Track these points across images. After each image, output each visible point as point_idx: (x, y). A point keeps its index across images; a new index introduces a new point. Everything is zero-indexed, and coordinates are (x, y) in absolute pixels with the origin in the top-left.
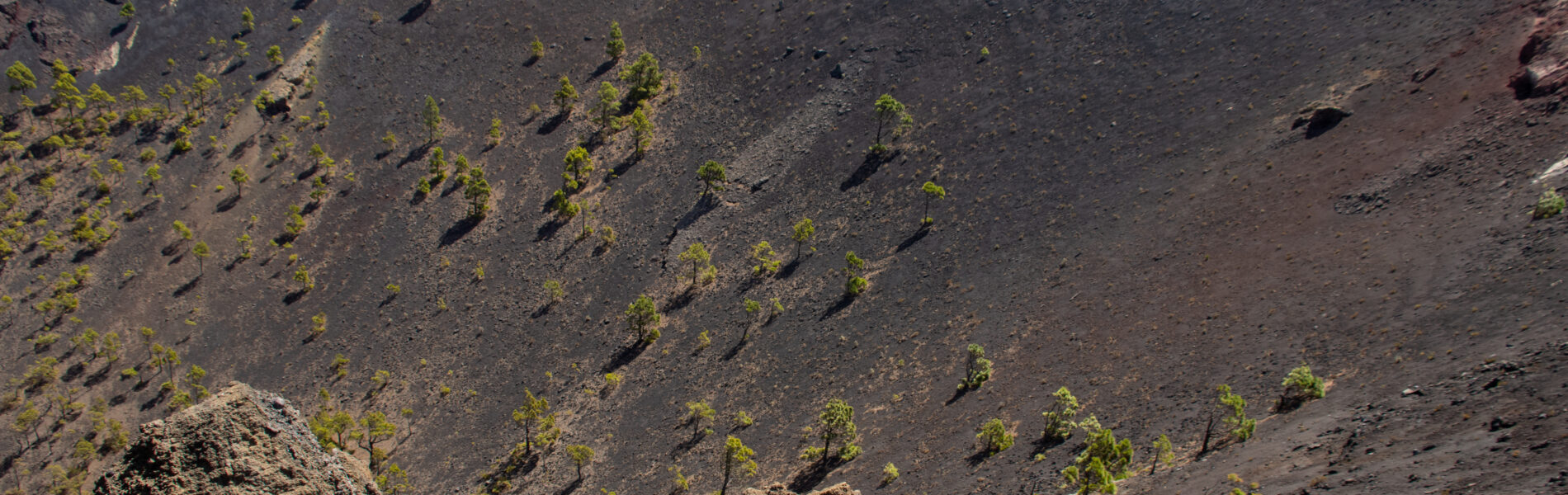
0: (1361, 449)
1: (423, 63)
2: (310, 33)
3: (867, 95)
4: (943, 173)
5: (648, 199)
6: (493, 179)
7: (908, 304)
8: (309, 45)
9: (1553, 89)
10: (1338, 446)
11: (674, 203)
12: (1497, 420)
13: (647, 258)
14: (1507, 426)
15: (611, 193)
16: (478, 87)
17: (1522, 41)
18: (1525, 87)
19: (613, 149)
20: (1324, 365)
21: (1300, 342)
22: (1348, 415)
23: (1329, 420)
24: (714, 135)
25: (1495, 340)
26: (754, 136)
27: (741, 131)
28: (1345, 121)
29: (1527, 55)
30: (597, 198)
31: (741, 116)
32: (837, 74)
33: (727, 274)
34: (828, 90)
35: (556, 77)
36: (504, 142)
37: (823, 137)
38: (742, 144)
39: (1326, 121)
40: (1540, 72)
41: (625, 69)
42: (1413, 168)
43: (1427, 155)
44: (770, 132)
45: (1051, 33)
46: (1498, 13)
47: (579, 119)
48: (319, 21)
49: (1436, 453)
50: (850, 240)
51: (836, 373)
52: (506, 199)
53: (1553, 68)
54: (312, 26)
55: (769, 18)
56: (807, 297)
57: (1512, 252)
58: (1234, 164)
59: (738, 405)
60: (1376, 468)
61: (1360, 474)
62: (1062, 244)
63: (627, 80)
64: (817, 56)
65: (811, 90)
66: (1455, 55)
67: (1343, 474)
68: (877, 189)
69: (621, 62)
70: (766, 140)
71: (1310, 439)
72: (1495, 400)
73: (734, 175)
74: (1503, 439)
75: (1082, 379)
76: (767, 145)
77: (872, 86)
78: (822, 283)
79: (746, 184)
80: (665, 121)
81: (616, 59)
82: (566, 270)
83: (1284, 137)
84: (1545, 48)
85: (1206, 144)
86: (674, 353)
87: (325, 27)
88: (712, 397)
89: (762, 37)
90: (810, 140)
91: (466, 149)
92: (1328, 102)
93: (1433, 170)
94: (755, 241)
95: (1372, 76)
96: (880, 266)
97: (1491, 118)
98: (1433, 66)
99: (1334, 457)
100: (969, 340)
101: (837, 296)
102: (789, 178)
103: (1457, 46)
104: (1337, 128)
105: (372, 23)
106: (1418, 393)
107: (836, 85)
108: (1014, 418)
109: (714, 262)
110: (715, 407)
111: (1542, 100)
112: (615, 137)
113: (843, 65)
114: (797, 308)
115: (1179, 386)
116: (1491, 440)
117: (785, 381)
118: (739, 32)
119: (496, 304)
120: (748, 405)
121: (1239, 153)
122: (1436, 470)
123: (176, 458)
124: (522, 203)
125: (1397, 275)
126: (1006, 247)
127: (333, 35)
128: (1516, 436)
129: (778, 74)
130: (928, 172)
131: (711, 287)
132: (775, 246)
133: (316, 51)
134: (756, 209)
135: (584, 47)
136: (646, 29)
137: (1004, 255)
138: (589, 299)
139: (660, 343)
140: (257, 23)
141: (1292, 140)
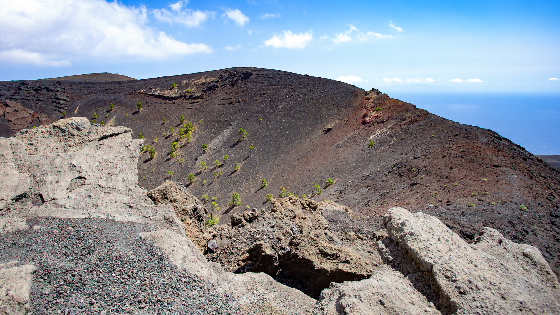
0: (343, 194)
1: (138, 125)
2: (111, 118)
3: (237, 129)
4: (254, 144)
5: (191, 153)
6: (156, 150)
7: (248, 172)
8: (111, 121)
9: (369, 123)
10: (338, 194)
11: (197, 153)
12: (368, 186)
13: (191, 165)
14: (370, 186)
15: (183, 152)
16: (151, 129)
17: (363, 114)
18: (364, 123)
19: (183, 142)
20: (333, 178)
21: (328, 174)
22: (339, 187)
23: (336, 188)
24: (205, 138)
25: (365, 170)
26: (214, 138)
27: (211, 137)
28: (332, 130)
29: (364, 116)
30: (180, 153)
31: (210, 134)
32: (231, 125)
33: (209, 168)
34: (229, 128)
35: (169, 127)
36: (158, 142)
37: (228, 138)
38: (211, 140)
39: (329, 130)
40: (367, 119)
41: (184, 125)
42: (346, 139)
43: (348, 136)
44: (217, 137)
45: (274, 115)
46: (359, 109)
47: (174, 136)
48: (113, 116)
49: (357, 193)
50: (236, 159)
51: (234, 187)
52: (159, 154)
53: (369, 119)
54: (111, 117)
55: (215, 114)
56: (227, 172)
57: (365, 153)
58: (312, 139)
59: (213, 195)
60: (347, 197)
61: (344, 198)
62: (279, 157)
63: (185, 127)
64: (226, 121)
65: (225, 128)
66: (351, 117)
67: (340, 199)
68: (240, 148)
69: (184, 124)
70: (216, 139)
71: (333, 193)
72: (367, 182)
73: (209, 147)
74: (369, 189)
75: (285, 185)
76: (216, 141)
77: (238, 126)
78: (230, 168)
79: (212, 149)
80: (194, 136)
81: (182, 123)
82: (173, 169)
83: (321, 134)
84: (367, 115)
85: (306, 136)
86: (198, 185)
87: (114, 117)
88: (207, 194)
89: (214, 118)
90: (226, 139)
91: (149, 143)
92: (329, 127)
93: (350, 139)
94: (215, 160)
95: (337, 121)
96: (242, 164)
97: (359, 128)
98: (348, 119)
99: (338, 196)
100: (262, 178)
101: (233, 171)
102: (221, 147)
103: (352, 115)
104: (331, 132)
105: (126, 116)
106: (352, 182)
107: (230, 127)
108: (272, 194)
109: (206, 165)
110: (208, 196)
111: (368, 125)
112: (183, 140)
113: (232, 123)
114: (225, 174)
115: (305, 184)
116: (367, 189)
117: (223, 190)
118: (209, 117)
119: (157, 177)
120: (215, 195)
121: (313, 137)
122: (358, 196)
123: (159, 198)
124: (162, 154)
125: (345, 160)
126: (267, 159)
127: (116, 119)
128: (372, 188)
129: (218, 125)
130: (250, 144)
131: (206, 170)
132: (219, 161)
133: (113, 123)
134: (215, 154)
135: (175, 120)
136: (189, 116)
137: (267, 160)
138: (179, 175)
139: (195, 183)
140: (98, 116)
141: (323, 135)
